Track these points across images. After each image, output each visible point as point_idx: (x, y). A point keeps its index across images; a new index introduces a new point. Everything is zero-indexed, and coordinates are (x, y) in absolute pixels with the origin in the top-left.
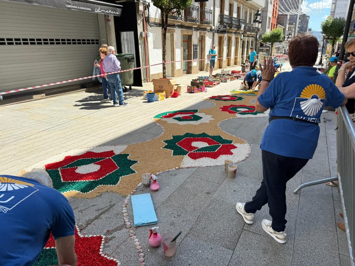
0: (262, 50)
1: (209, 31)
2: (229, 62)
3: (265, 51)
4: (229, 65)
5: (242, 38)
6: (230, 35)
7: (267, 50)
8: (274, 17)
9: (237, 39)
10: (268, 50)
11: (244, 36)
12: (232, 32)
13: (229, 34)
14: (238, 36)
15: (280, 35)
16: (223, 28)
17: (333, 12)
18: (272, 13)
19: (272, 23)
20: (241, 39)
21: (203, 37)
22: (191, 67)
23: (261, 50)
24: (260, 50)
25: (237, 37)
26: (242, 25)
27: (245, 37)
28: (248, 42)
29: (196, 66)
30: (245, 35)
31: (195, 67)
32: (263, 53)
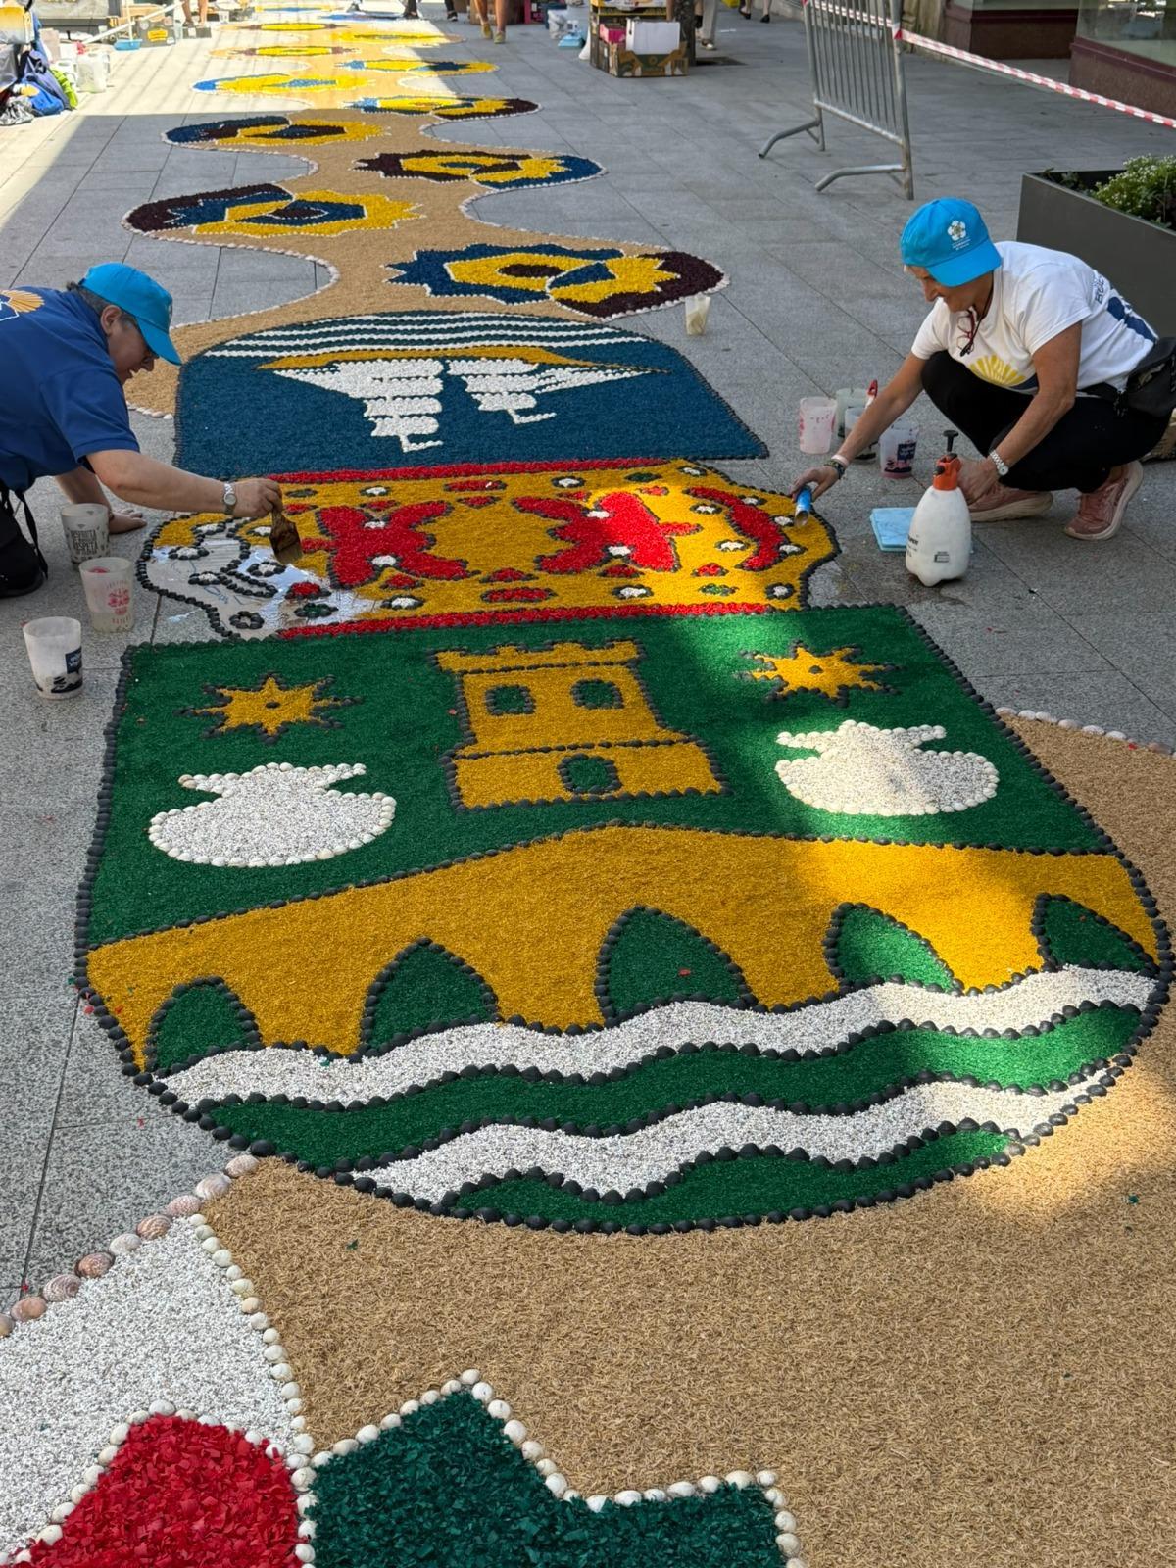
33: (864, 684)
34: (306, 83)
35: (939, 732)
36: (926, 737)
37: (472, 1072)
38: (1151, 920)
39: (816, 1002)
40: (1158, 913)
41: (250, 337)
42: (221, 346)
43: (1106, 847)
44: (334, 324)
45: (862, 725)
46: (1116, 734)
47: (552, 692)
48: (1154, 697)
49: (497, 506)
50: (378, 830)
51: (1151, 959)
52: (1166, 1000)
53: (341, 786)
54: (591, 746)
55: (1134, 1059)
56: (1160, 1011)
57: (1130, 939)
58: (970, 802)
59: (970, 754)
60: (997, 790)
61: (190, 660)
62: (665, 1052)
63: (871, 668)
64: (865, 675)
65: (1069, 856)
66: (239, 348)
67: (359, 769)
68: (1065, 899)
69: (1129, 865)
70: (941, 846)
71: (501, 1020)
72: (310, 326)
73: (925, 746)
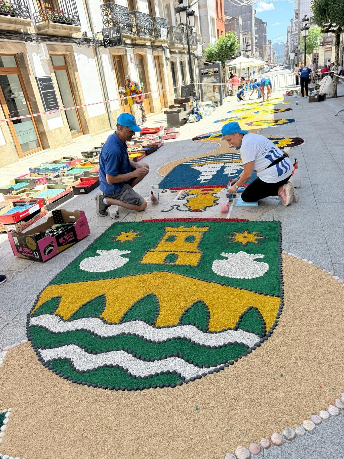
0: (207, 73)
1: (79, 43)
2: (152, 105)
3: (212, 75)
4: (152, 110)
5: (168, 55)
6: (141, 51)
7: (215, 72)
8: (219, 19)
9: (157, 58)
10: (217, 72)
11: (171, 53)
12: (144, 46)
13: (139, 49)
14: (160, 52)
15: (234, 44)
16: (113, 33)
17: (298, 10)
18: (215, 10)
19: (218, 30)
20: (167, 59)
21: (67, 59)
22: (45, 131)
23: (205, 74)
24: (202, 74)
25: (157, 54)
26: (162, 29)
27: (173, 55)
28: (181, 63)
29: (60, 129)
30: (172, 50)
31: (58, 131)
32: (210, 79)
33: (254, 242)
34: (249, 109)
35: (262, 256)
36: (258, 257)
37: (82, 330)
38: (276, 319)
39: (168, 327)
40: (279, 318)
41: (193, 160)
42: (187, 162)
43: (281, 295)
44: (211, 156)
45: (244, 252)
46: (310, 262)
47: (181, 237)
48: (331, 252)
49: (208, 195)
50: (119, 266)
51: (266, 332)
52: (259, 346)
53: (122, 256)
54: (177, 251)
55: (235, 363)
56: (255, 349)
57: (265, 324)
58: (254, 277)
59: (265, 263)
60: (264, 274)
61: (122, 226)
62: (124, 334)
63: (258, 238)
64: (257, 240)
65: (268, 296)
66: (190, 162)
67: (129, 252)
68: (257, 309)
69: (283, 302)
70: (236, 288)
71: (99, 318)
72: (206, 157)
73: (256, 260)
